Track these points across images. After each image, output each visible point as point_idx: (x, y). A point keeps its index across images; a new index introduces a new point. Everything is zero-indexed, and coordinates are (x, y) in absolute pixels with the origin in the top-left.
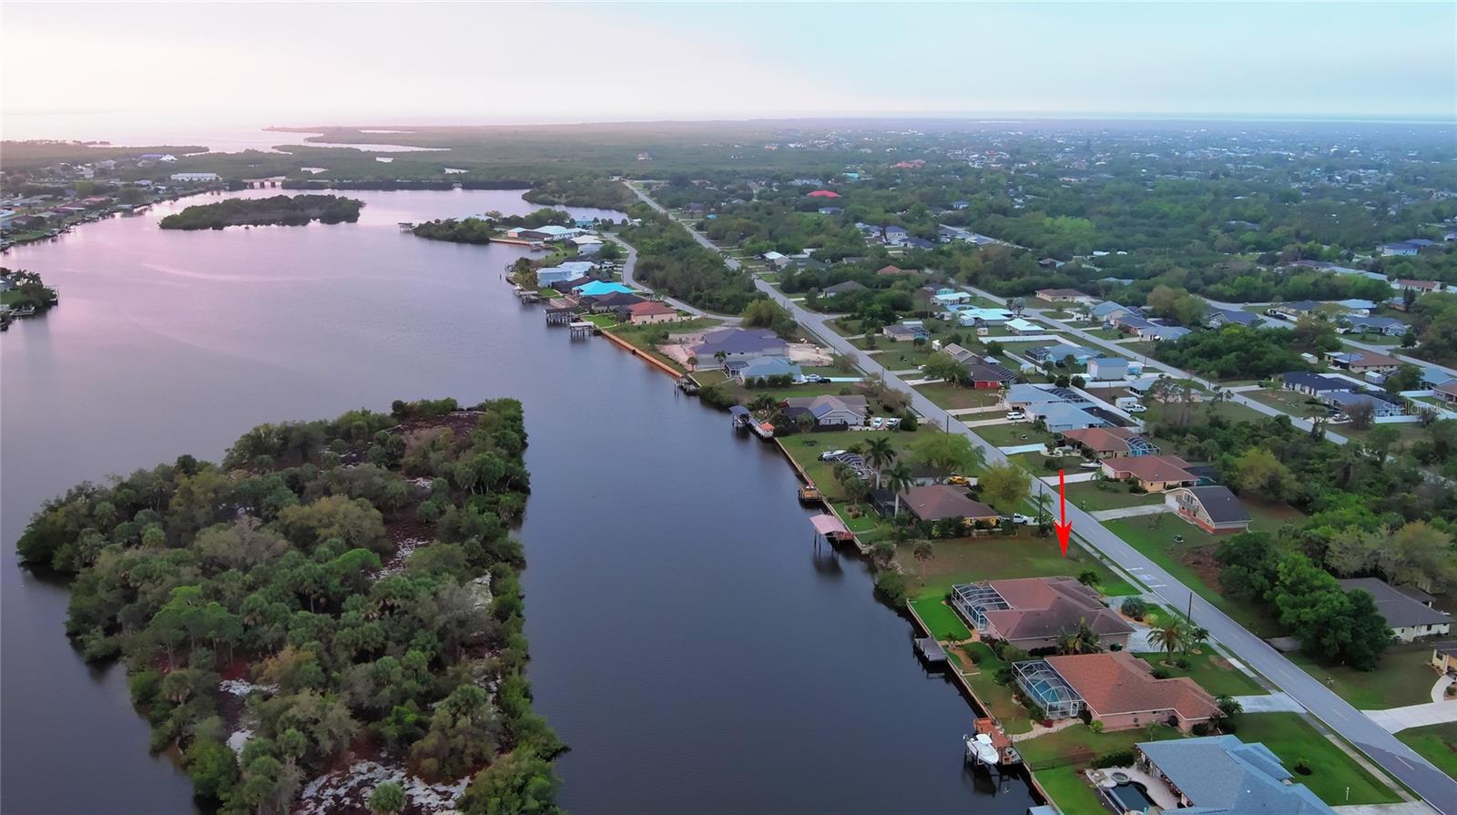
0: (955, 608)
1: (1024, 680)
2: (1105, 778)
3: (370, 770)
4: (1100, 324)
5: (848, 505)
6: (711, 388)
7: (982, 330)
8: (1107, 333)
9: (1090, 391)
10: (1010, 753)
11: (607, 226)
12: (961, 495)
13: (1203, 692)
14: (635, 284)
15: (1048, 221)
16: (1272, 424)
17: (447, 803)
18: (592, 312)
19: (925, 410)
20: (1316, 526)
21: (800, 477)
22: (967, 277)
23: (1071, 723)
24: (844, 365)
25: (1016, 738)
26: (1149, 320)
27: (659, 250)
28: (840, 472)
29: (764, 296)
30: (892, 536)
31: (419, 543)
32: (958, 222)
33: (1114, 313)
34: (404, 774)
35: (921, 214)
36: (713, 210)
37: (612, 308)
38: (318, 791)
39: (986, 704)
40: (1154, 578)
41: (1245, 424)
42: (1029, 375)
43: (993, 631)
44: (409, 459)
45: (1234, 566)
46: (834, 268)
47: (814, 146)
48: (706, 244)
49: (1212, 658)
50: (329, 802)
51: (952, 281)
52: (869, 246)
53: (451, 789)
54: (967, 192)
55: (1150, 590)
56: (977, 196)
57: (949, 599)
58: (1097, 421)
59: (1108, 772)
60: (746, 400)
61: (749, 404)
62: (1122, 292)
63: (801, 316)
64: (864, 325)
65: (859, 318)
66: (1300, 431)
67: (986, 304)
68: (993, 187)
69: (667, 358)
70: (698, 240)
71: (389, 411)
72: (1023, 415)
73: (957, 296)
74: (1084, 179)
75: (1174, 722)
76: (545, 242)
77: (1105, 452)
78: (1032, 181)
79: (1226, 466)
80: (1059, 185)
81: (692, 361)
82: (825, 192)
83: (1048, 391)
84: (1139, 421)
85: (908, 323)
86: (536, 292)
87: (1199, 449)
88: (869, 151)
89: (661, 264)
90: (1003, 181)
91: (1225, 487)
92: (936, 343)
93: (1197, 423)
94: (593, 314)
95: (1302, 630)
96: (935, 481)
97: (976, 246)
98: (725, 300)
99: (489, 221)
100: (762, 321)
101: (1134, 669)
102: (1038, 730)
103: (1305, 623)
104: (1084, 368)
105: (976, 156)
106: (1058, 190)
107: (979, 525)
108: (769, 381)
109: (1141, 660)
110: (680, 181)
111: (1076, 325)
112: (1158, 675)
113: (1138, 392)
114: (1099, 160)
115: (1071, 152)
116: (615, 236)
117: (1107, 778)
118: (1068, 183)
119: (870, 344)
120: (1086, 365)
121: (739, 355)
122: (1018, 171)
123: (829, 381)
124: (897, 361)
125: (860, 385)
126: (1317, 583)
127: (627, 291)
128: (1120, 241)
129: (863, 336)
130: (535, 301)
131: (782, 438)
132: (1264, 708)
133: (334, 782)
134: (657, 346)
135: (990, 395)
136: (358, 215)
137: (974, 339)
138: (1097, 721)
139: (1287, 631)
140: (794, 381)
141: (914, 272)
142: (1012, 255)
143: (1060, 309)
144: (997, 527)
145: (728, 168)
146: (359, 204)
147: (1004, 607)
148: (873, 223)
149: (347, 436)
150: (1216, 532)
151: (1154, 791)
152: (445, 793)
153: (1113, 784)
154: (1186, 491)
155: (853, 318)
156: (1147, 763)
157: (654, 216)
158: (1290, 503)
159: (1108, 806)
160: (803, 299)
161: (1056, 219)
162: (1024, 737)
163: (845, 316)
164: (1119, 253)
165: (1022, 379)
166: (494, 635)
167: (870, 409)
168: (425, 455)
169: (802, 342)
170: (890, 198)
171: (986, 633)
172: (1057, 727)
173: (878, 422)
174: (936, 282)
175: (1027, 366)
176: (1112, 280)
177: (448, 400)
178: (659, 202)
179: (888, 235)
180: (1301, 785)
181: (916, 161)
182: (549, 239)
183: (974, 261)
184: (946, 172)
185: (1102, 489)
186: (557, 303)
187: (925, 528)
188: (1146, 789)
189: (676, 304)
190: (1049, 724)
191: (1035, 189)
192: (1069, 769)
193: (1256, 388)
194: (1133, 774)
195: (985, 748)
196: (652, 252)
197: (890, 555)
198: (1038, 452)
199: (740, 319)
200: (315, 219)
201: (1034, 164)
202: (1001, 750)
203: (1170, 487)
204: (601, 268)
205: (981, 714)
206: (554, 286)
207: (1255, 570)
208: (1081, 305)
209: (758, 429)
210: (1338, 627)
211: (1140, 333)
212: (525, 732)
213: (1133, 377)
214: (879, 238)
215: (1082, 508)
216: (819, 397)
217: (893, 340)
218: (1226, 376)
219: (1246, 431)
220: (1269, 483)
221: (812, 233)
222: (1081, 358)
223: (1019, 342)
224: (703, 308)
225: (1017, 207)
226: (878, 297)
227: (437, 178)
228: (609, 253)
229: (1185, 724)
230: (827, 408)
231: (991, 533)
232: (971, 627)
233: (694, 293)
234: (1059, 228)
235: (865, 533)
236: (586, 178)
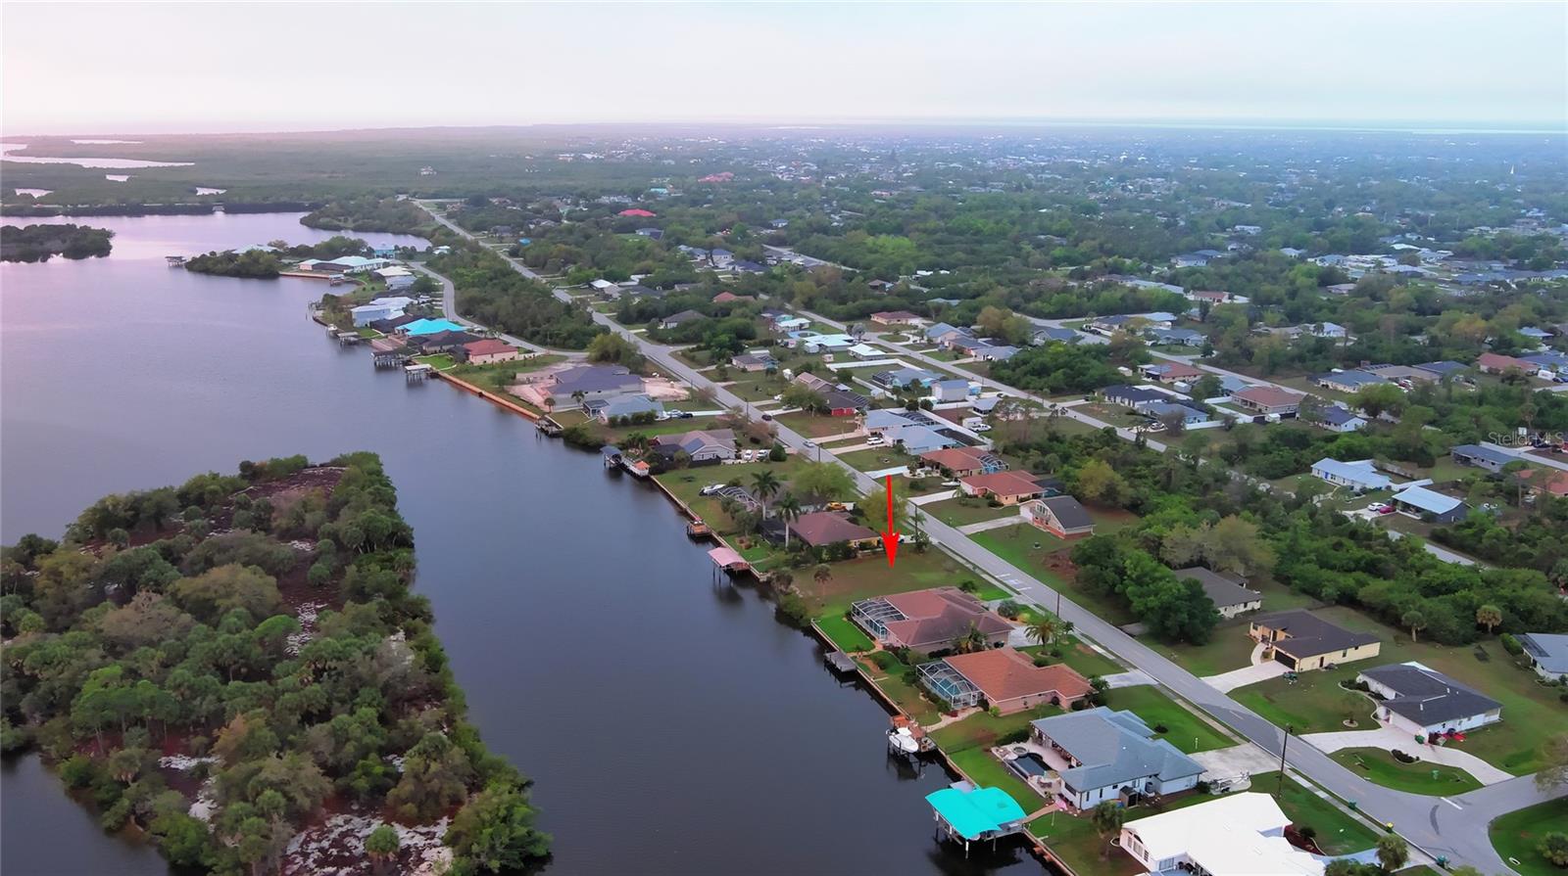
0: (856, 623)
1: (928, 679)
2: (1008, 753)
3: (347, 822)
4: (936, 346)
5: (739, 537)
6: (576, 429)
7: (829, 357)
8: (942, 355)
9: (937, 413)
10: (926, 742)
11: (407, 255)
12: (843, 520)
13: (1078, 674)
14: (461, 320)
15: (870, 240)
16: (1102, 436)
17: (433, 842)
18: (424, 353)
19: (791, 440)
20: (1150, 526)
21: (684, 513)
22: (803, 302)
23: (973, 711)
24: (703, 399)
25: (930, 729)
26: (980, 340)
27: (480, 282)
28: (727, 506)
29: (606, 330)
30: (787, 563)
31: (318, 607)
32: (780, 242)
33: (947, 335)
34: (381, 822)
35: (744, 234)
36: (522, 233)
37: (445, 348)
38: (301, 847)
39: (899, 704)
40: (1020, 582)
41: (1078, 437)
42: (881, 401)
43: (894, 640)
44: (281, 522)
45: (1089, 566)
46: (668, 296)
47: (612, 156)
48: (528, 274)
49: (1078, 646)
50: (316, 855)
51: (788, 306)
52: (697, 271)
53: (433, 829)
54: (784, 209)
55: (1018, 593)
56: (794, 213)
57: (849, 615)
58: (951, 442)
59: (1010, 747)
60: (614, 440)
61: (619, 444)
62: (951, 312)
63: (648, 349)
64: (712, 357)
65: (705, 349)
66: (1125, 442)
67: (827, 330)
68: (807, 203)
69: (517, 399)
70: (517, 269)
71: (237, 472)
72: (882, 440)
73: (796, 322)
74: (895, 193)
75: (1056, 701)
76: (346, 275)
77: (961, 471)
78: (844, 197)
79: (1067, 477)
80: (872, 199)
81: (550, 402)
82: (638, 212)
83: (901, 415)
84: (986, 440)
85: (757, 353)
86: (356, 333)
87: (1042, 462)
88: (673, 163)
89: (488, 297)
90: (817, 196)
91: (1070, 497)
92: (787, 372)
93: (1037, 439)
94: (426, 355)
95: (1150, 615)
96: (816, 507)
97: (804, 268)
98: (565, 335)
99: (274, 252)
100: (609, 356)
101: (1021, 661)
102: (946, 721)
103: (1152, 609)
104: (929, 391)
105: (784, 167)
106: (872, 206)
107: (863, 546)
108: (632, 419)
109: (1023, 652)
110: (478, 201)
111: (914, 347)
112: (1039, 664)
113: (981, 412)
114: (905, 171)
115: (876, 162)
116: (422, 265)
117: (1010, 753)
118: (880, 197)
119: (723, 376)
120: (930, 388)
121: (596, 393)
122: (829, 184)
123: (691, 415)
124: (751, 392)
125: (723, 418)
126: (1157, 575)
127: (455, 328)
128: (940, 260)
129: (714, 367)
130: (355, 343)
131: (659, 476)
132: (1126, 684)
133: (314, 836)
134: (505, 387)
135: (848, 422)
136: (110, 247)
137: (822, 367)
138: (995, 707)
139: (1138, 618)
140: (657, 417)
141: (750, 298)
142: (843, 278)
143: (897, 332)
144: (878, 547)
145: (524, 184)
146: (108, 235)
147: (901, 618)
148: (696, 245)
149: (200, 501)
150: (1068, 537)
151: (1049, 758)
152: (428, 833)
153: (1016, 757)
154: (1038, 503)
155: (699, 349)
156: (1040, 736)
157: (463, 242)
158: (1125, 507)
159: (1013, 774)
160: (644, 330)
161: (877, 237)
162: (936, 727)
163: (691, 347)
164: (942, 272)
165: (875, 405)
166: (427, 688)
167: (739, 442)
168: (300, 518)
169: (654, 376)
170: (708, 217)
171: (887, 643)
172: (961, 717)
173: (748, 454)
174: (773, 308)
175: (877, 392)
176: (941, 301)
177: (298, 457)
178: (460, 225)
179: (716, 258)
180: (1162, 740)
181: (724, 174)
182: (349, 271)
183: (807, 286)
184: (757, 187)
185: (964, 505)
186: (383, 343)
187: (815, 553)
188: (1041, 758)
189: (514, 341)
190: (954, 714)
191: (850, 204)
192: (978, 749)
193: (1082, 402)
194: (1030, 747)
195: (906, 740)
196: (473, 285)
197: (789, 581)
198: (901, 474)
199: (585, 354)
200: (57, 253)
201: (843, 176)
202: (918, 740)
203: (1022, 500)
204: (419, 303)
205: (894, 712)
206: (373, 325)
207: (1107, 568)
208: (916, 327)
209: (632, 468)
210: (1178, 610)
211: (973, 353)
212: (491, 771)
213: (974, 398)
214: (705, 261)
215: (949, 525)
216: (688, 433)
217: (744, 371)
218: (1056, 392)
219: (1080, 443)
220: (1108, 491)
221: (638, 258)
222: (926, 381)
223: (864, 367)
224: (543, 343)
225: (835, 224)
226: (721, 326)
227: (190, 202)
228: (424, 287)
229: (1065, 703)
230: (699, 443)
231: (874, 553)
232: (873, 638)
233: (530, 329)
234: (881, 247)
235: (760, 562)
236: (370, 198)
